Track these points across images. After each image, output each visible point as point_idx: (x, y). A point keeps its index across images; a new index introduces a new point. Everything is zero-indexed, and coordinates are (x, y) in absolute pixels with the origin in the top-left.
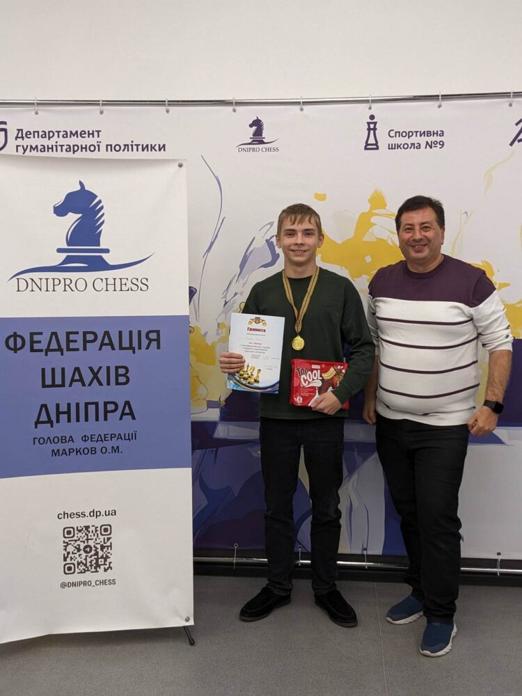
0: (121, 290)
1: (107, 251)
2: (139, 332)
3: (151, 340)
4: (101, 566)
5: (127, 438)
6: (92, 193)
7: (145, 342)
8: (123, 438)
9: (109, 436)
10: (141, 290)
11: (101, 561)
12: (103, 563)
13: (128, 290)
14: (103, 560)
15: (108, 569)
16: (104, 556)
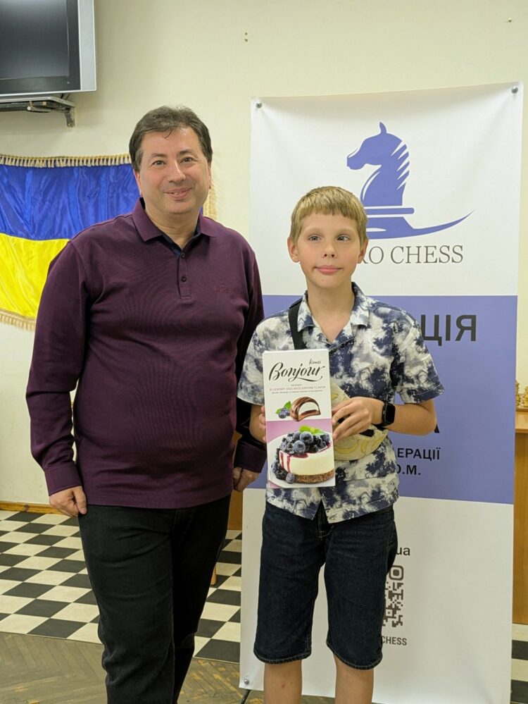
0: (427, 262)
1: (411, 211)
2: (448, 318)
3: (463, 329)
4: (389, 619)
5: (427, 456)
6: (394, 137)
7: (455, 330)
8: (422, 456)
9: (404, 451)
10: (453, 261)
11: (388, 613)
12: (391, 615)
13: (436, 262)
14: (391, 611)
15: (397, 624)
16: (393, 607)
